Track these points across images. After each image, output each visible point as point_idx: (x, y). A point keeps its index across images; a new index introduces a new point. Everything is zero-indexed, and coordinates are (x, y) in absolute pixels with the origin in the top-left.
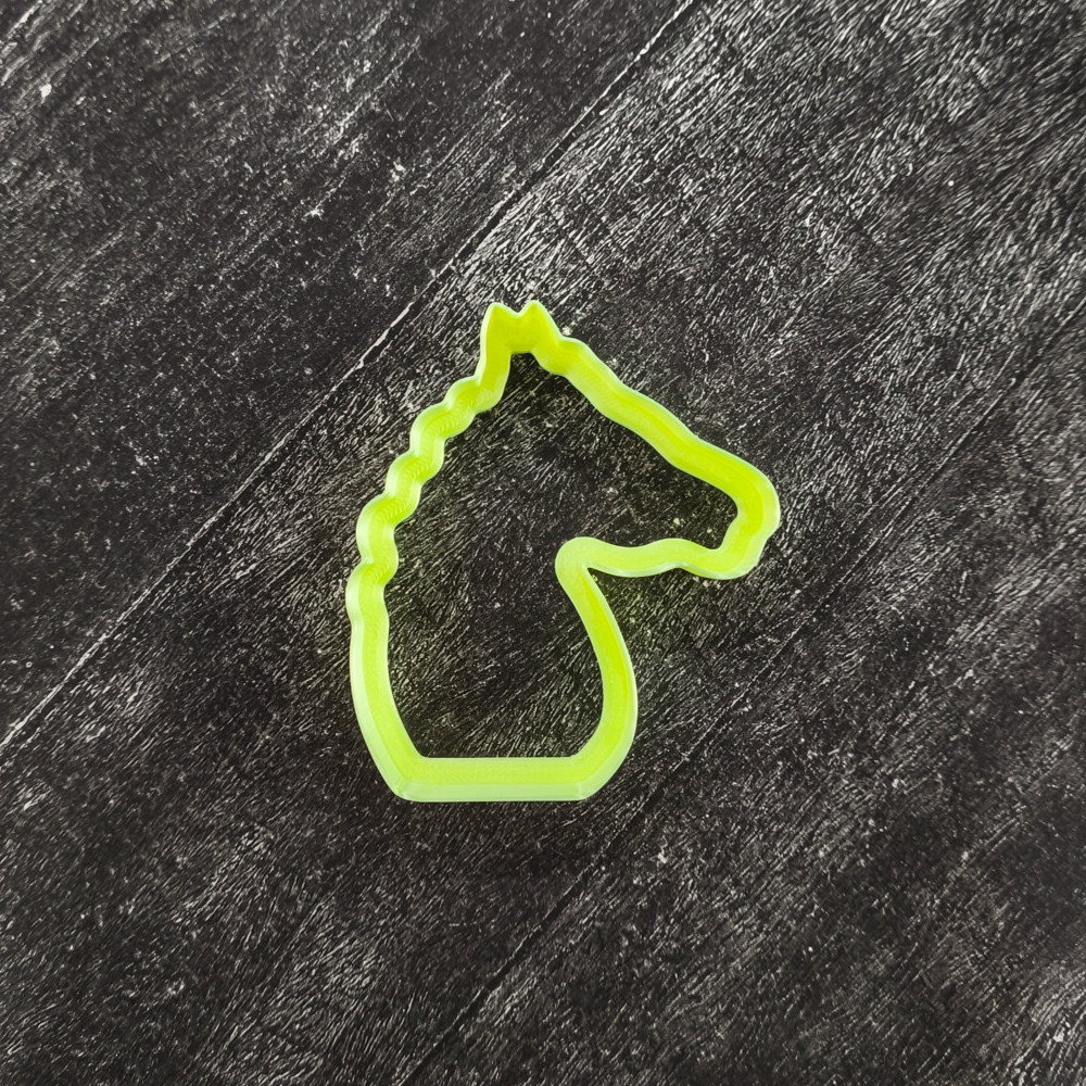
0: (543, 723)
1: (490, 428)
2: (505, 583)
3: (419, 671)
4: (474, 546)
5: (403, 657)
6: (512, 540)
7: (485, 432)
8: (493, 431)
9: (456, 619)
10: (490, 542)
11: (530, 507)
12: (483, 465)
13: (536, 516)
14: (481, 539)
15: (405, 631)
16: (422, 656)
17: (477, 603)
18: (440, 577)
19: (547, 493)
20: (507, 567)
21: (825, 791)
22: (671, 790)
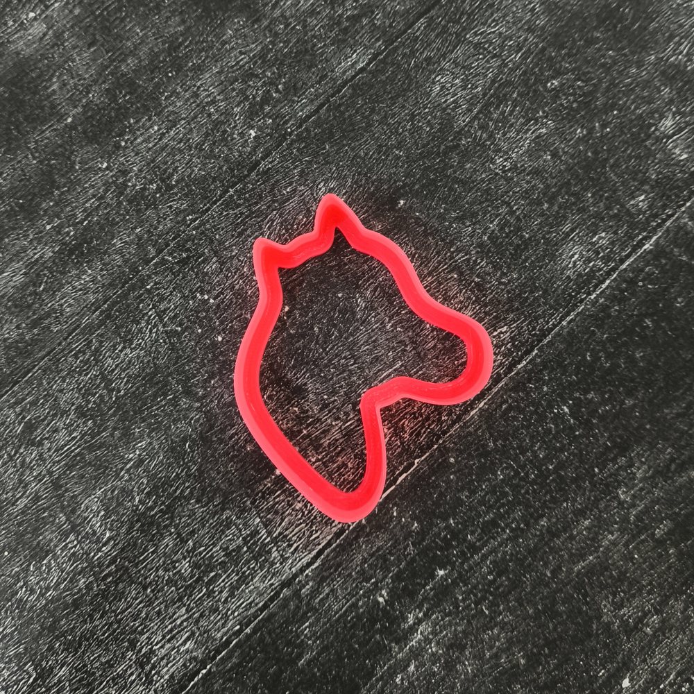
1: (335, 410)
2: (334, 309)
4: (351, 334)
6: (327, 335)
7: (338, 409)
8: (333, 409)
9: (367, 289)
11: (313, 356)
12: (341, 387)
13: (310, 350)
14: (347, 338)
17: (353, 298)
18: (375, 316)
19: (301, 365)
20: (331, 319)
21: (149, 164)
22: (243, 173)
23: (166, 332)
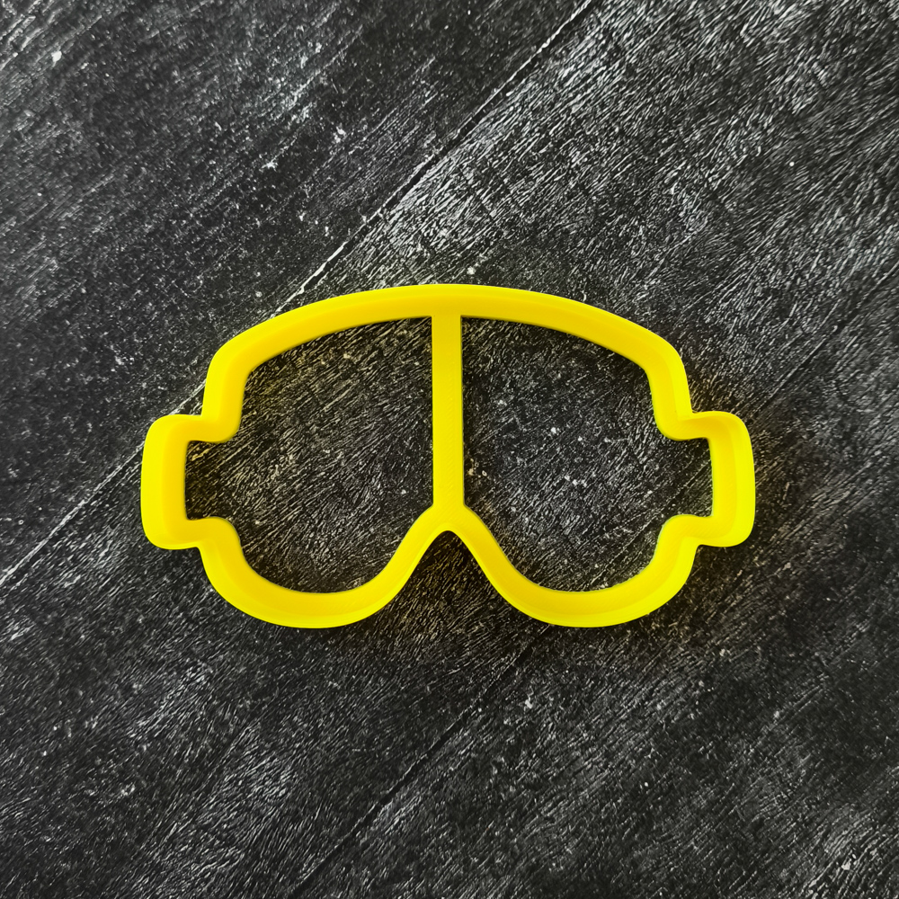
0: (436, 589)
1: (405, 347)
2: (411, 474)
3: (337, 543)
4: (387, 443)
5: (325, 531)
6: (418, 440)
7: (401, 350)
8: (407, 350)
9: (370, 501)
10: (400, 440)
12: (397, 377)
14: (393, 437)
15: (328, 510)
16: (340, 530)
17: (387, 489)
18: (358, 467)
20: (413, 461)
21: (664, 656)
22: (538, 649)
23: (623, 436)
